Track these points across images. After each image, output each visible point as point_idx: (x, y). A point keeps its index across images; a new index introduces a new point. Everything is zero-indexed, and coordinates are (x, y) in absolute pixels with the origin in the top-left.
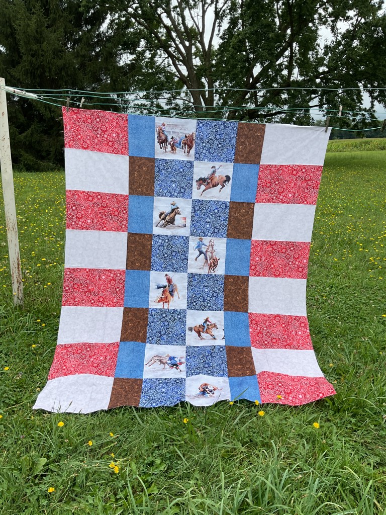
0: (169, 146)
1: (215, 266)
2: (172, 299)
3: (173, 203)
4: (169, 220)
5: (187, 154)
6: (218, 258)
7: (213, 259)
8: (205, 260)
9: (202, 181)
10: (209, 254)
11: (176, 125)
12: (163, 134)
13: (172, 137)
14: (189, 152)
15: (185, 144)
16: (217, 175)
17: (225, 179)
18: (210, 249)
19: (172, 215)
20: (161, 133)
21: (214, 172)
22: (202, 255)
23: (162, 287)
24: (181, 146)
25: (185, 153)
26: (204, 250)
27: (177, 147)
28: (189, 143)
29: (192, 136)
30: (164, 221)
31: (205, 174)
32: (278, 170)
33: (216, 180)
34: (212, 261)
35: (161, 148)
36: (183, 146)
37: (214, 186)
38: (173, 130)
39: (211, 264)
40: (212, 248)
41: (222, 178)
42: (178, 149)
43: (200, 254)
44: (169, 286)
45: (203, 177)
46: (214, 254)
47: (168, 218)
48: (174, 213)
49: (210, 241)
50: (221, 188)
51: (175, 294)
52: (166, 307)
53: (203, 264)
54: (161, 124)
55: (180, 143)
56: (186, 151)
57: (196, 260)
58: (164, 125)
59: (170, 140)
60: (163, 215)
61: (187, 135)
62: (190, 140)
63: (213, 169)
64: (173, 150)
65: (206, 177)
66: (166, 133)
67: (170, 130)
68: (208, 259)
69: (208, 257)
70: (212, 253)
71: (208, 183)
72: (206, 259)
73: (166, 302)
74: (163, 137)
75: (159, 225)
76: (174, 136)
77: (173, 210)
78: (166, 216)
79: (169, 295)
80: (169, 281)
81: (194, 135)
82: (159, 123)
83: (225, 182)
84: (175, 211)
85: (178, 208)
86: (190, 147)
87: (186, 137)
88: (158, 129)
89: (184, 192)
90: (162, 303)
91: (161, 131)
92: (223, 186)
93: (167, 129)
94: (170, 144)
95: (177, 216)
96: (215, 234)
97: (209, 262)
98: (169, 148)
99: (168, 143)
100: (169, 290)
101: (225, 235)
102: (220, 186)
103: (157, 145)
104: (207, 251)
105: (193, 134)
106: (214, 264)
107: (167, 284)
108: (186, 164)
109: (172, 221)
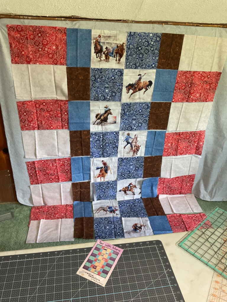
0: (104, 56)
1: (138, 150)
2: (107, 175)
3: (106, 106)
4: (103, 119)
5: (118, 61)
6: (140, 146)
7: (137, 147)
8: (131, 148)
9: (130, 87)
10: (134, 144)
11: (109, 37)
12: (100, 45)
13: (106, 47)
14: (119, 60)
15: (117, 53)
16: (142, 81)
17: (148, 83)
18: (135, 140)
19: (105, 115)
20: (97, 44)
21: (140, 79)
22: (129, 144)
23: (100, 168)
24: (114, 55)
25: (116, 60)
26: (130, 141)
27: (110, 56)
28: (120, 52)
29: (122, 45)
30: (99, 120)
31: (133, 81)
32: (192, 76)
33: (141, 85)
34: (135, 148)
35: (97, 57)
36: (115, 55)
37: (140, 90)
38: (107, 41)
39: (135, 150)
40: (137, 139)
41: (146, 83)
42: (111, 58)
43: (127, 144)
44: (104, 167)
45: (131, 83)
46: (137, 143)
47: (102, 118)
48: (107, 113)
49: (135, 135)
50: (145, 91)
51: (109, 172)
52: (102, 180)
53: (130, 150)
54: (97, 36)
55: (113, 52)
56: (118, 59)
57: (124, 148)
58: (100, 36)
59: (104, 50)
60: (99, 116)
61: (119, 45)
62: (121, 49)
63: (139, 76)
64: (106, 58)
65: (134, 83)
66: (101, 44)
67: (105, 41)
68: (133, 147)
69: (133, 146)
70: (136, 143)
71: (135, 88)
72: (132, 146)
73: (102, 177)
74: (99, 48)
75: (96, 123)
76: (108, 47)
77: (106, 112)
78: (101, 116)
79: (105, 172)
80: (105, 164)
81: (124, 45)
82: (96, 35)
83: (148, 86)
84: (108, 112)
85: (110, 110)
86: (121, 56)
87: (118, 46)
88: (95, 41)
89: (115, 96)
90: (100, 177)
91: (97, 43)
92: (147, 90)
93: (102, 40)
94: (104, 53)
95: (109, 116)
96: (139, 128)
97: (134, 149)
98: (104, 57)
99: (102, 53)
100: (105, 169)
101: (146, 128)
102: (144, 90)
103: (93, 55)
104: (132, 142)
105: (123, 43)
106: (137, 149)
107: (103, 166)
108: (117, 73)
109: (105, 120)
